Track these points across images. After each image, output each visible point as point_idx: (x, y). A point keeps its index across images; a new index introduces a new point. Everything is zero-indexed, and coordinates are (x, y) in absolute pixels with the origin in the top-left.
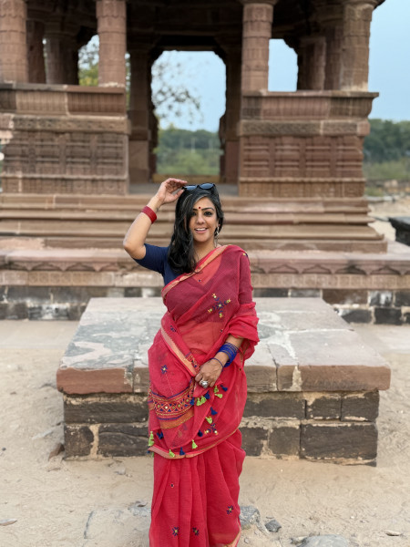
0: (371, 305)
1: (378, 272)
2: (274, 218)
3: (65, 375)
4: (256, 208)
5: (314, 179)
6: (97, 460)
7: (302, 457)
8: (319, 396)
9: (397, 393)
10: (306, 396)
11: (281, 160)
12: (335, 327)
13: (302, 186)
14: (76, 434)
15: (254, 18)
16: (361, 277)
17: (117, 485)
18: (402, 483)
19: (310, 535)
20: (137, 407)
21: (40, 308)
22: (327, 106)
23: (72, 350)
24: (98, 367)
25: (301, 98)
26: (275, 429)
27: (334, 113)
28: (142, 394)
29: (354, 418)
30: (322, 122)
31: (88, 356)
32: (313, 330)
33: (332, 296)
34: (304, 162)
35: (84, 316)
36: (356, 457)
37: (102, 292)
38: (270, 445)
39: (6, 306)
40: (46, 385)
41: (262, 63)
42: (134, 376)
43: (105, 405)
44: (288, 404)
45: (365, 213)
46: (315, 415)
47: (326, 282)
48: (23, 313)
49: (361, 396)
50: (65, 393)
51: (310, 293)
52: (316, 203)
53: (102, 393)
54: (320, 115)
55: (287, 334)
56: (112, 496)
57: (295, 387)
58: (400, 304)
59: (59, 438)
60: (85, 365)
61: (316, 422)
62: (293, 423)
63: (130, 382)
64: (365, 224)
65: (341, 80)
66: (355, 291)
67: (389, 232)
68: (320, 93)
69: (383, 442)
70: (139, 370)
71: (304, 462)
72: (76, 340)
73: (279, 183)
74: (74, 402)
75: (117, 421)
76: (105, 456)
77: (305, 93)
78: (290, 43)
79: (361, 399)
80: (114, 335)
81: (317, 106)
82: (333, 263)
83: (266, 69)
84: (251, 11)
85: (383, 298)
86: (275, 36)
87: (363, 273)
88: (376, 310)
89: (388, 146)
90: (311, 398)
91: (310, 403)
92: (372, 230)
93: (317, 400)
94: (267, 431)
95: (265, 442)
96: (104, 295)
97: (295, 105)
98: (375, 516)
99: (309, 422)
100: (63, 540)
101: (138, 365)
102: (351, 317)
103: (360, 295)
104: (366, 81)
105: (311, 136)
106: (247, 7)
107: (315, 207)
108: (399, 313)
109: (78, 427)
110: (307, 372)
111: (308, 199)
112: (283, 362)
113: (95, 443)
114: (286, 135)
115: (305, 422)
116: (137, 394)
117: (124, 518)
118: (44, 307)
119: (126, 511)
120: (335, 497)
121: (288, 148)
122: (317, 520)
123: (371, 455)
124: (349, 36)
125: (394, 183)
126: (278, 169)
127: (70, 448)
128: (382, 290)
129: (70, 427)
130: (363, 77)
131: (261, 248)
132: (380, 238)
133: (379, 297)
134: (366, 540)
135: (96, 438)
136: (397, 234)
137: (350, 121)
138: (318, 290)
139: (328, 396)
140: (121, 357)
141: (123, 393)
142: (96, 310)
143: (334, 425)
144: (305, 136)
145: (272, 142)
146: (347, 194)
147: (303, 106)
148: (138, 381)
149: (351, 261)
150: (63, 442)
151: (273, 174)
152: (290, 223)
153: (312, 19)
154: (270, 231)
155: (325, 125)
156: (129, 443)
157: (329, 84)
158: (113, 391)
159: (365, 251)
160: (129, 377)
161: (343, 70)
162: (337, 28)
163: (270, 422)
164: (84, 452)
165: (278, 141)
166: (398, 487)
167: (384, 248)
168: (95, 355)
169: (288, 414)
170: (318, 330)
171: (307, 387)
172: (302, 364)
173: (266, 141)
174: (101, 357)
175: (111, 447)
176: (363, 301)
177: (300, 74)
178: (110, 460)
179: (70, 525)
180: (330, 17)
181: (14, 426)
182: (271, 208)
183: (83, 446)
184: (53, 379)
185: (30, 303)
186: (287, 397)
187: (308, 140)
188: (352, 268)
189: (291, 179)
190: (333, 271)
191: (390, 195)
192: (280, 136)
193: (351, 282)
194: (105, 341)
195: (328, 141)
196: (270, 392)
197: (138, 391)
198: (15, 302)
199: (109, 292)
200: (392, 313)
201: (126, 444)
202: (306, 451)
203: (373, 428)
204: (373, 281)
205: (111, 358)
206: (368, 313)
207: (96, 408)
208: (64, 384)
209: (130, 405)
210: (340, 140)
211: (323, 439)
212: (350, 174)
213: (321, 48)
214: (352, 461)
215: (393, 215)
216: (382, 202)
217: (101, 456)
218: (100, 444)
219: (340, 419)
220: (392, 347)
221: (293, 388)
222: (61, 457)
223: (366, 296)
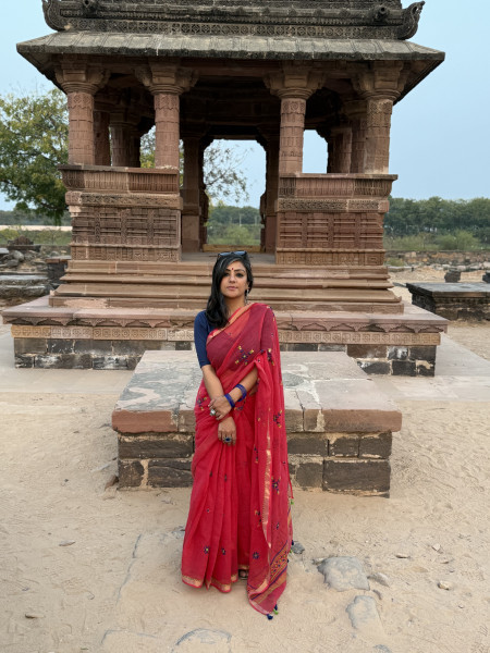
0: (389, 358)
1: (395, 330)
2: (306, 283)
3: (119, 416)
4: (291, 275)
5: (340, 250)
6: (146, 490)
7: (325, 489)
8: (340, 436)
9: (410, 435)
10: (328, 436)
11: (313, 233)
12: (355, 376)
13: (330, 255)
14: (128, 468)
15: (290, 110)
16: (381, 334)
17: (162, 512)
18: (411, 512)
19: (330, 557)
20: (182, 445)
21: (103, 359)
22: (352, 186)
23: (127, 395)
24: (148, 410)
25: (329, 179)
26: (301, 464)
27: (358, 193)
28: (186, 433)
29: (370, 456)
30: (348, 201)
31: (140, 400)
32: (336, 380)
33: (355, 351)
34: (332, 235)
35: (139, 366)
36: (372, 489)
37: (156, 345)
38: (297, 479)
39: (74, 356)
40: (105, 425)
41: (296, 149)
42: (179, 417)
43: (154, 442)
44: (313, 443)
45: (385, 279)
46: (336, 453)
47: (350, 338)
48: (88, 364)
49: (376, 436)
50: (119, 432)
51: (337, 347)
52: (342, 270)
53: (151, 432)
54: (346, 194)
55: (313, 382)
56: (158, 521)
57: (319, 428)
58: (414, 358)
59: (114, 472)
60: (137, 408)
61: (337, 459)
62: (317, 459)
63: (175, 422)
64: (385, 289)
65: (365, 165)
66: (376, 346)
67: (407, 296)
68: (346, 176)
69: (395, 476)
70: (184, 413)
71: (327, 493)
72: (131, 386)
73: (311, 252)
74: (127, 440)
75: (165, 457)
76: (154, 487)
77: (333, 176)
78: (321, 133)
79: (376, 439)
80: (163, 382)
81: (344, 186)
82: (357, 323)
83: (301, 155)
84: (287, 105)
85: (400, 352)
86: (308, 127)
87: (383, 331)
88: (393, 362)
89: (408, 222)
90: (333, 438)
91: (332, 442)
92: (392, 293)
93: (338, 440)
94: (294, 466)
95: (292, 476)
96: (159, 348)
97: (325, 186)
98: (386, 541)
99: (331, 458)
100: (115, 559)
101: (183, 408)
102: (371, 370)
103: (380, 349)
104: (387, 165)
105: (339, 213)
106: (283, 101)
107: (342, 274)
108: (413, 366)
109: (131, 461)
110: (329, 415)
111: (336, 267)
112: (309, 407)
113: (145, 476)
114: (317, 212)
115: (327, 459)
116: (182, 433)
117: (167, 541)
118: (107, 357)
119: (170, 534)
120: (354, 524)
121: (319, 223)
122: (337, 544)
123: (385, 488)
124: (371, 126)
125: (414, 254)
126: (310, 240)
127: (123, 479)
128: (399, 346)
129: (124, 461)
130: (385, 162)
131: (295, 308)
132: (398, 301)
133: (396, 352)
134: (378, 561)
135: (146, 471)
136: (414, 298)
137: (372, 200)
138: (344, 345)
139: (347, 436)
140: (169, 401)
141: (170, 432)
142: (150, 360)
143: (353, 461)
144: (333, 212)
145: (305, 217)
146: (369, 263)
147: (332, 186)
148: (183, 422)
149: (372, 320)
150: (117, 474)
151: (305, 245)
152: (320, 287)
153: (341, 112)
154: (302, 294)
155: (351, 203)
156: (174, 476)
157: (355, 168)
158: (161, 430)
159: (384, 312)
160: (175, 418)
161: (366, 155)
162: (362, 120)
163: (298, 459)
164: (136, 484)
165: (310, 215)
166: (408, 516)
167: (401, 309)
168: (147, 399)
169: (313, 451)
170: (341, 379)
171: (330, 428)
172: (325, 409)
173: (301, 216)
174: (151, 401)
175: (159, 479)
176: (383, 355)
177: (329, 160)
178: (158, 490)
179: (120, 546)
180: (356, 110)
181: (76, 460)
182: (304, 274)
183: (134, 478)
184: (109, 419)
185: (94, 354)
186: (312, 436)
187: (336, 216)
188: (373, 327)
189: (320, 249)
190: (357, 329)
191: (410, 265)
192: (312, 212)
193: (372, 338)
194: (157, 388)
195: (353, 216)
196: (297, 433)
197: (183, 430)
198: (81, 354)
199: (163, 345)
200: (408, 365)
201: (173, 476)
202: (329, 483)
203: (387, 464)
204: (391, 338)
205: (160, 402)
206: (387, 365)
207: (147, 445)
208: (118, 424)
209: (176, 443)
210: (363, 216)
211: (343, 474)
212: (372, 246)
213: (348, 138)
214: (368, 493)
215: (410, 282)
216: (403, 270)
217: (150, 487)
218: (150, 476)
219: (358, 456)
220: (407, 395)
221: (317, 429)
222: (116, 487)
223: (385, 351)
